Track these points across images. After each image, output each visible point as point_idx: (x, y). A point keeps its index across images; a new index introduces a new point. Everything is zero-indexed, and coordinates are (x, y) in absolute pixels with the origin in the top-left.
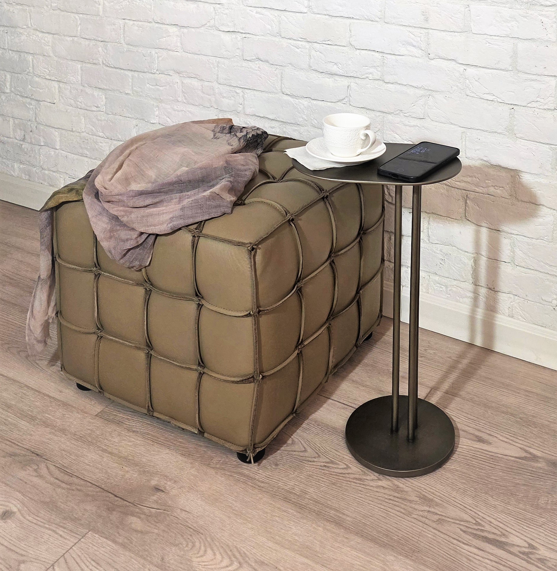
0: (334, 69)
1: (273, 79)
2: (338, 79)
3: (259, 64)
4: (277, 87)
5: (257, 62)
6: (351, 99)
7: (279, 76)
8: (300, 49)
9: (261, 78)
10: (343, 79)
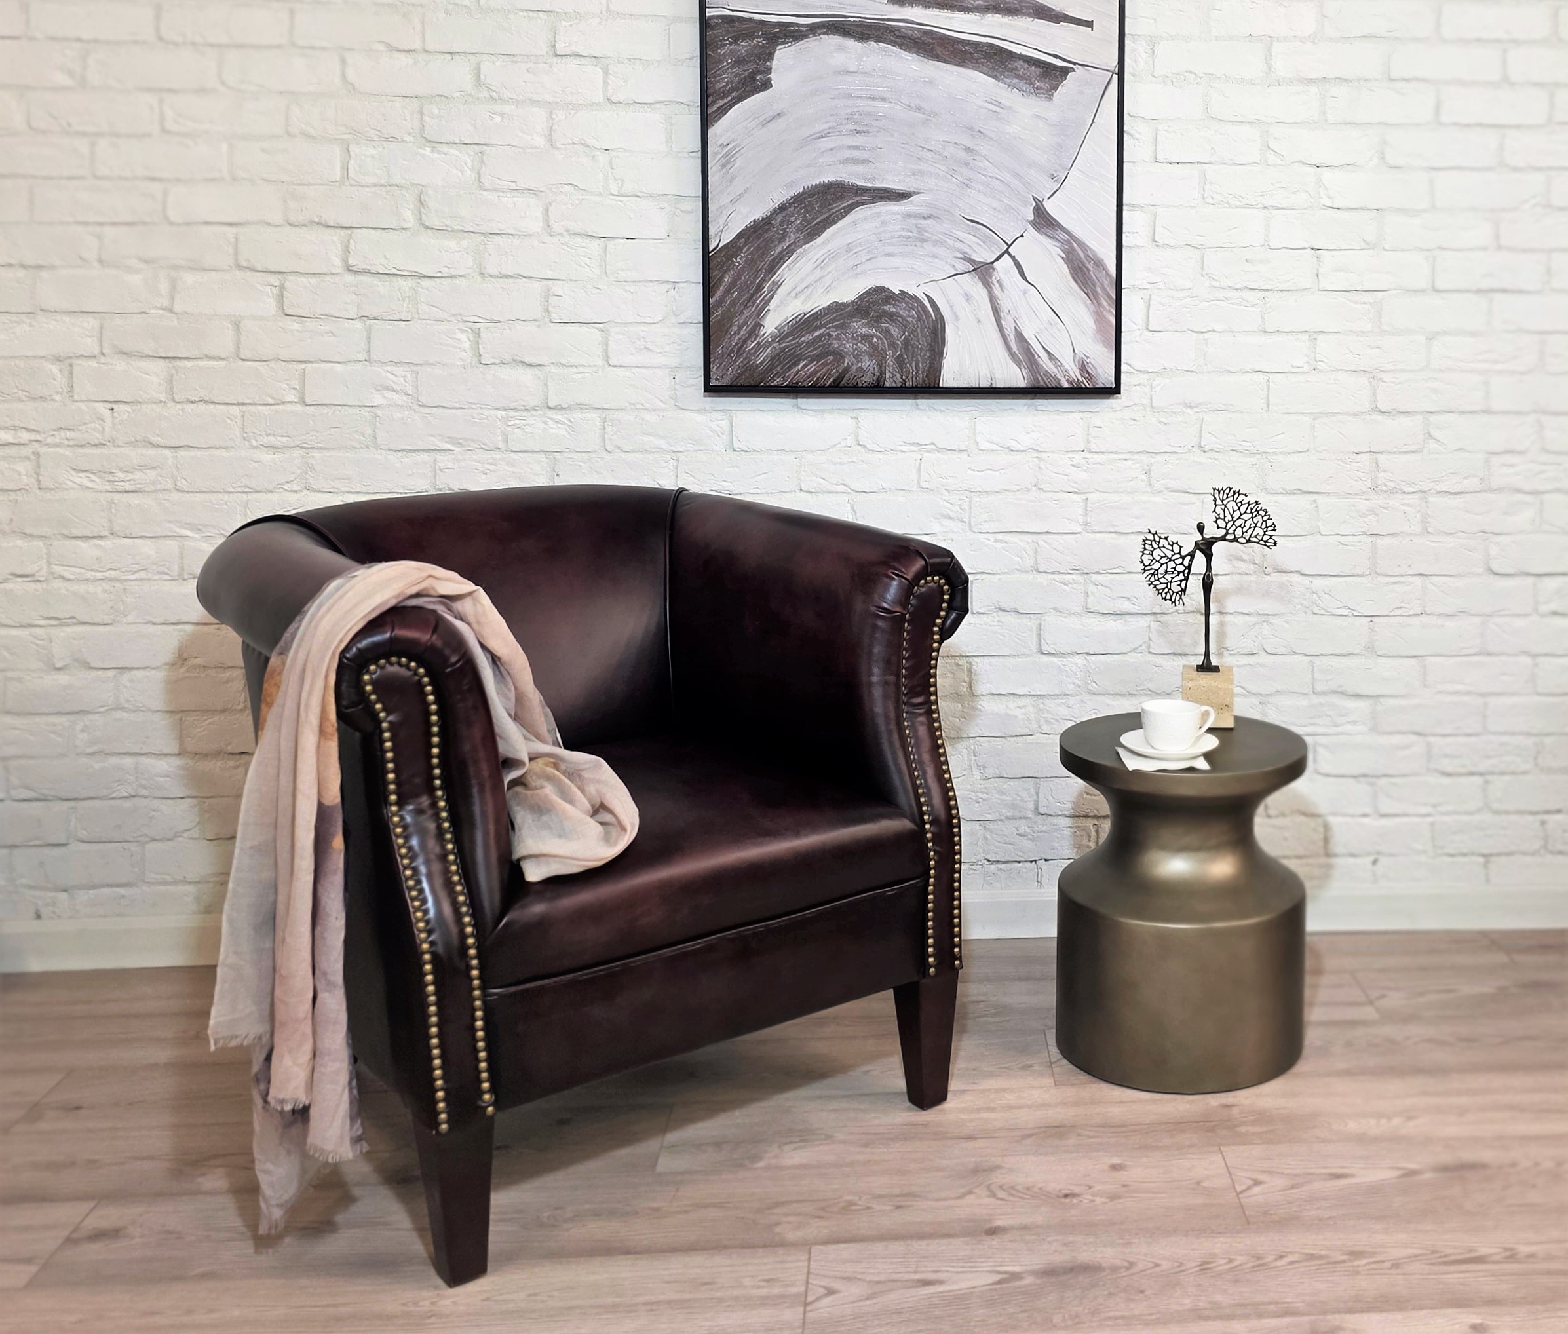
0: (1127, 606)
1: (1024, 635)
2: (1130, 620)
3: (998, 616)
4: (1031, 645)
5: (995, 614)
6: (1151, 643)
7: (1035, 629)
8: (1070, 586)
9: (1004, 636)
10: (1138, 619)
